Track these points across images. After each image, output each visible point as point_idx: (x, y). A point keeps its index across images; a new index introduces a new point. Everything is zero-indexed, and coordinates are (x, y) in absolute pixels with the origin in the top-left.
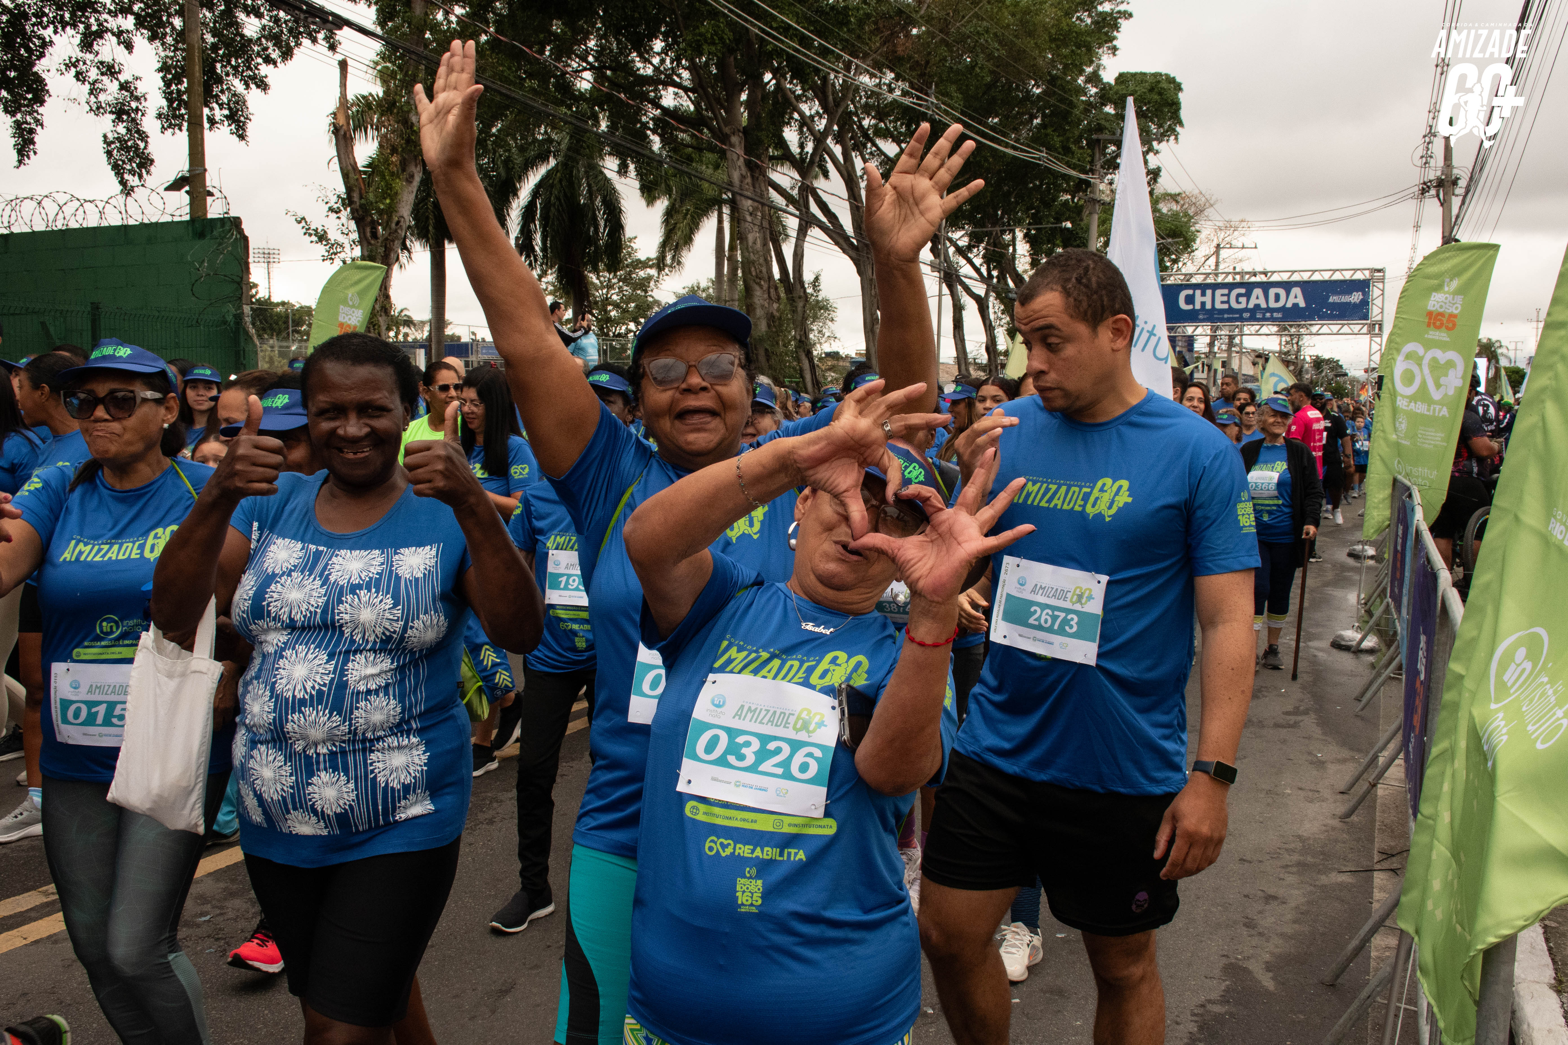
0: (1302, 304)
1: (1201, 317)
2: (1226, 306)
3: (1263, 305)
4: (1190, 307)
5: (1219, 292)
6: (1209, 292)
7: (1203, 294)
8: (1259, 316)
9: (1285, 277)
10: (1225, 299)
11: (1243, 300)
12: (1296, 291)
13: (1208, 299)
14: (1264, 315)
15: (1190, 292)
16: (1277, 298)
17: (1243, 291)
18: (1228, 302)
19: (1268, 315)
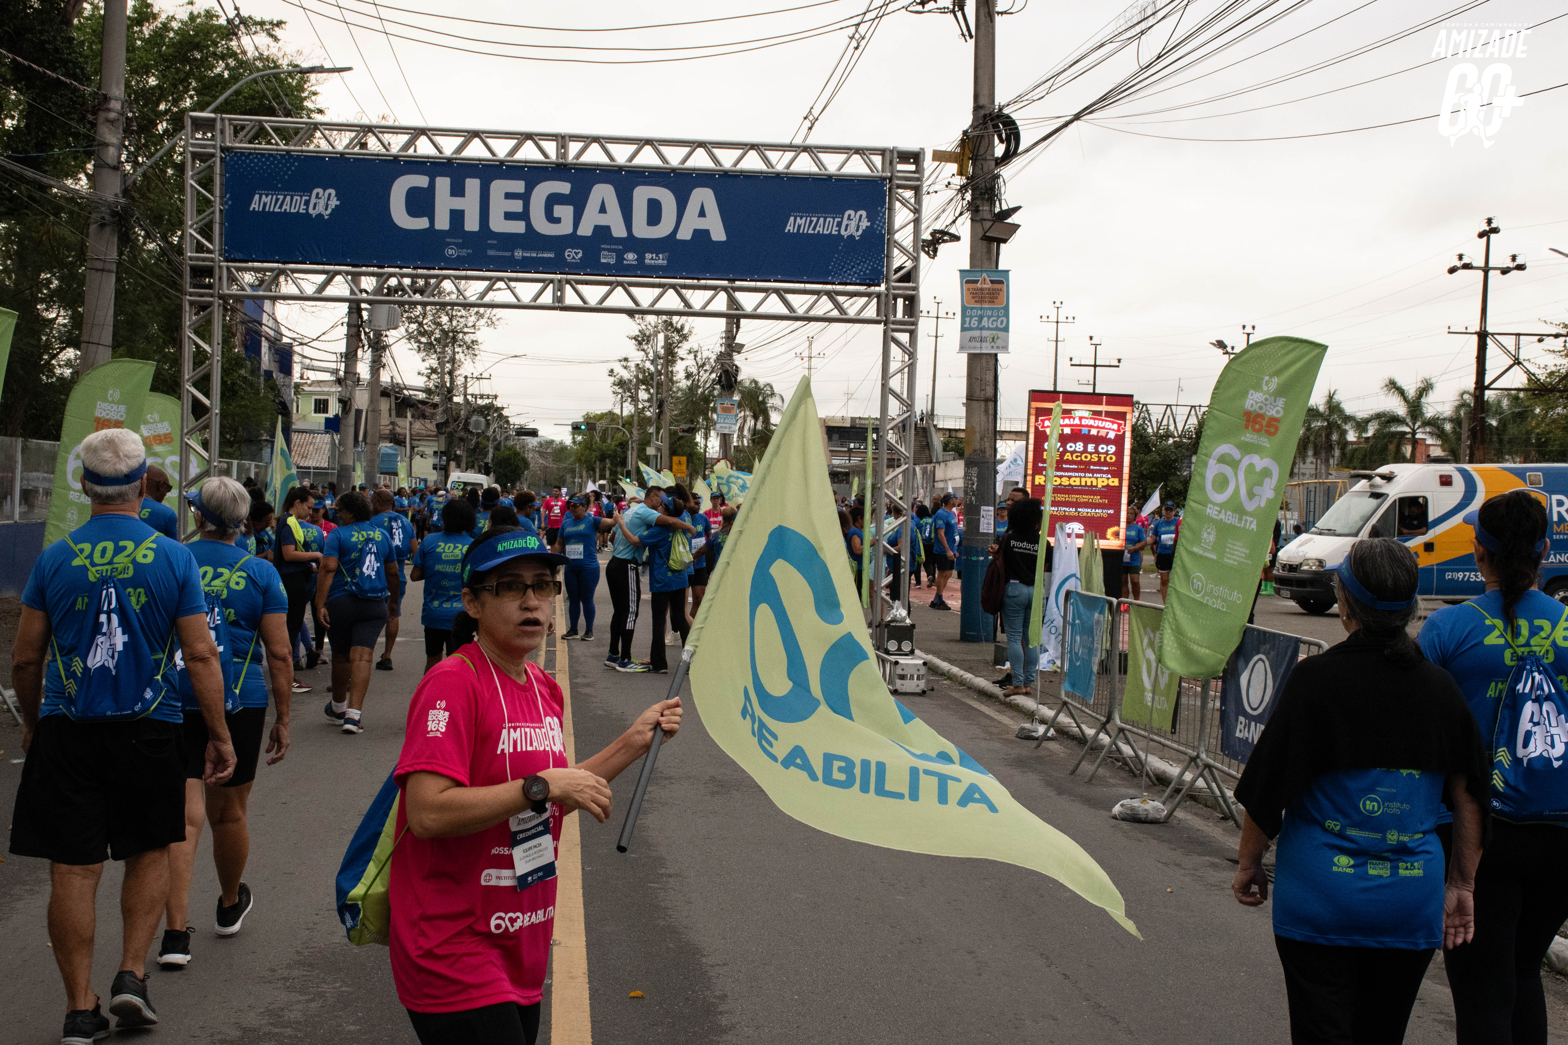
0: (718, 234)
1: (451, 252)
2: (519, 227)
3: (619, 231)
4: (422, 223)
5: (499, 187)
6: (473, 185)
7: (458, 190)
8: (607, 258)
9: (675, 157)
10: (517, 206)
11: (564, 212)
12: (702, 196)
13: (470, 203)
14: (620, 258)
15: (422, 181)
16: (654, 212)
17: (564, 188)
18: (524, 216)
19: (631, 257)
